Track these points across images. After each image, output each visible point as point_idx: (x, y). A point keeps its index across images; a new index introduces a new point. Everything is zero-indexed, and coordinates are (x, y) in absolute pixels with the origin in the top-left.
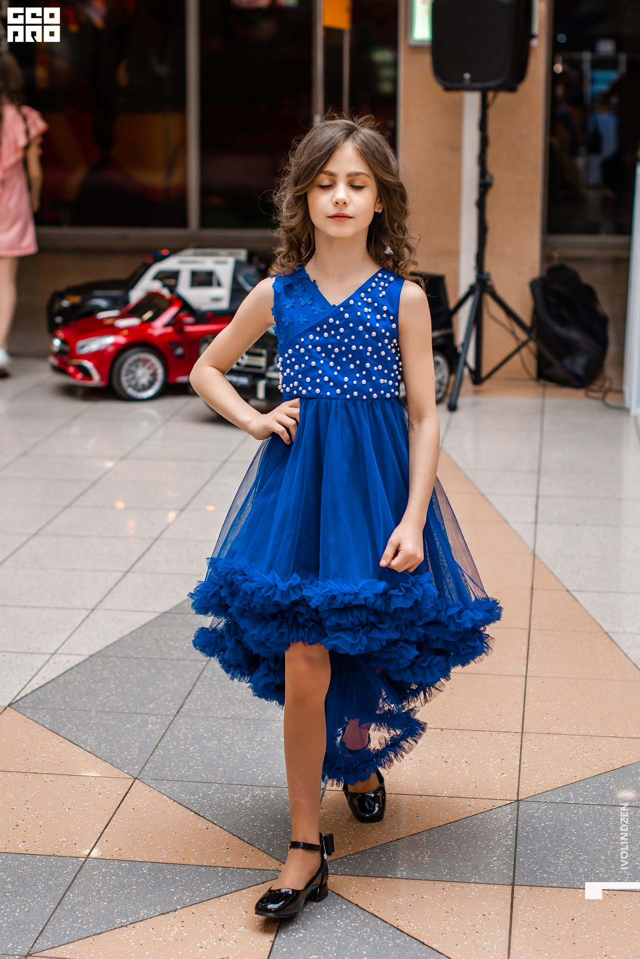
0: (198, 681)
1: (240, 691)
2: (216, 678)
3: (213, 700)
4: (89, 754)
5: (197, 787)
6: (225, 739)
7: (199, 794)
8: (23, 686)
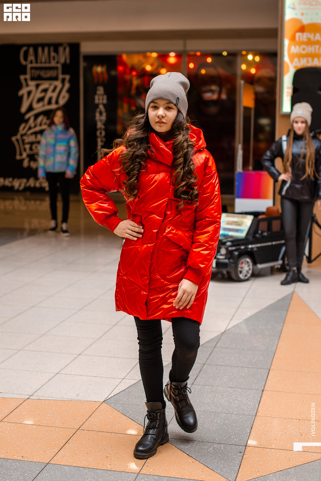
1: (207, 399)
2: (196, 392)
3: (195, 402)
4: (139, 425)
6: (200, 421)
8: (110, 393)
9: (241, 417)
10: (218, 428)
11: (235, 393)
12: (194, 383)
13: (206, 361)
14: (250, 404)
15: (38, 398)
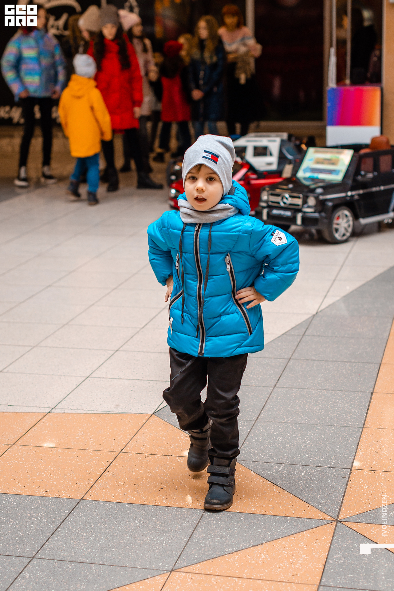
0: (269, 399)
1: (295, 406)
3: (278, 411)
5: (271, 466)
6: (287, 436)
7: (273, 471)
8: (162, 402)
9: (343, 430)
10: (311, 446)
11: (334, 397)
12: (277, 386)
13: (292, 355)
14: (355, 412)
15: (63, 412)
